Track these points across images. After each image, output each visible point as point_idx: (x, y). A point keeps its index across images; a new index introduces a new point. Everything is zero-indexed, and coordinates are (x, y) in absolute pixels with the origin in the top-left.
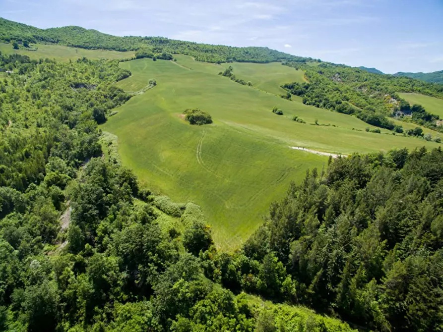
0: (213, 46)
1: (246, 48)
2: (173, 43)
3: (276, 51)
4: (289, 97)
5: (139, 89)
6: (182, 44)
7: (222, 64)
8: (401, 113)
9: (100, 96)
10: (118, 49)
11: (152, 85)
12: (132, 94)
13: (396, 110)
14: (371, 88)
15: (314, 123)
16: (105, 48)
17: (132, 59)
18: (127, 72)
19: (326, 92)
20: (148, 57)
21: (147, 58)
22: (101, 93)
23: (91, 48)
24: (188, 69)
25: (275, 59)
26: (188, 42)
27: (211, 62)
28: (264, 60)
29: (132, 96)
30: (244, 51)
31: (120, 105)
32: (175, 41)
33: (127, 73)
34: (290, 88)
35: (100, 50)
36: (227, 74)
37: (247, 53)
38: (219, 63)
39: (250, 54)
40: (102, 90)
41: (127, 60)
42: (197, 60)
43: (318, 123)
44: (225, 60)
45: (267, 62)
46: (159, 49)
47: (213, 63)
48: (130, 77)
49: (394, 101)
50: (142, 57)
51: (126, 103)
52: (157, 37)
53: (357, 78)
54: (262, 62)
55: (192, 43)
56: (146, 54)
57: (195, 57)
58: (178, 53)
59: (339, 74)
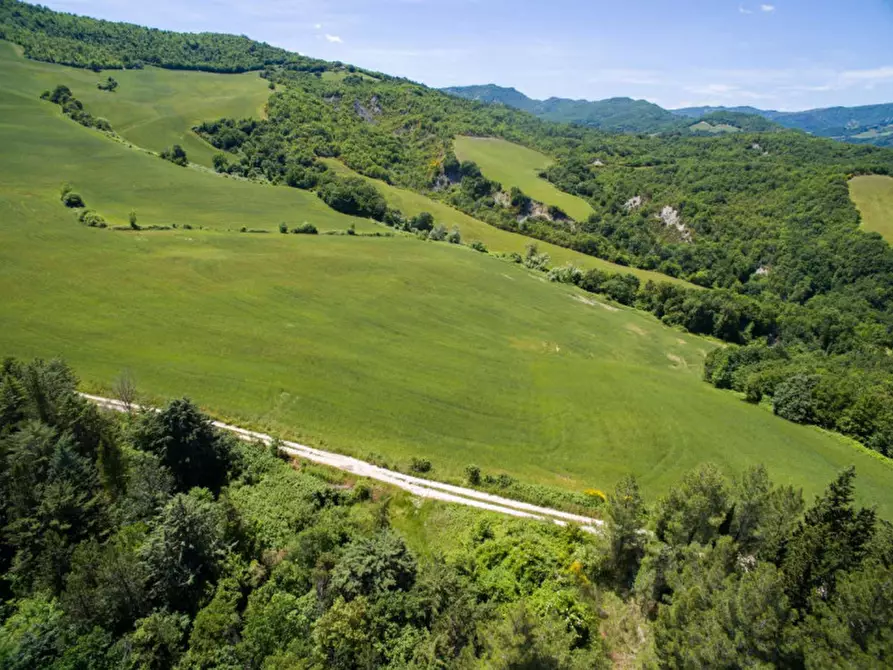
0: (103, 22)
1: (195, 36)
3: (266, 46)
8: (446, 179)
13: (438, 173)
15: (128, 225)
27: (73, 65)
28: (233, 65)
30: (188, 43)
34: (212, 134)
36: (60, 96)
37: (195, 47)
39: (202, 50)
42: (27, 55)
43: (137, 224)
45: (240, 70)
53: (409, 107)
57: (25, 47)
59: (379, 97)
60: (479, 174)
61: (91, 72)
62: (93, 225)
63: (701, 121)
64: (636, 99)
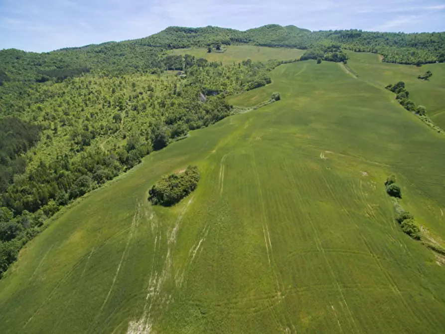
6: (378, 37)
10: (298, 47)
16: (288, 46)
21: (311, 60)
23: (275, 46)
24: (353, 76)
27: (406, 63)
29: (228, 115)
35: (283, 48)
38: (419, 64)
41: (290, 62)
42: (384, 60)
48: (264, 86)
50: (307, 58)
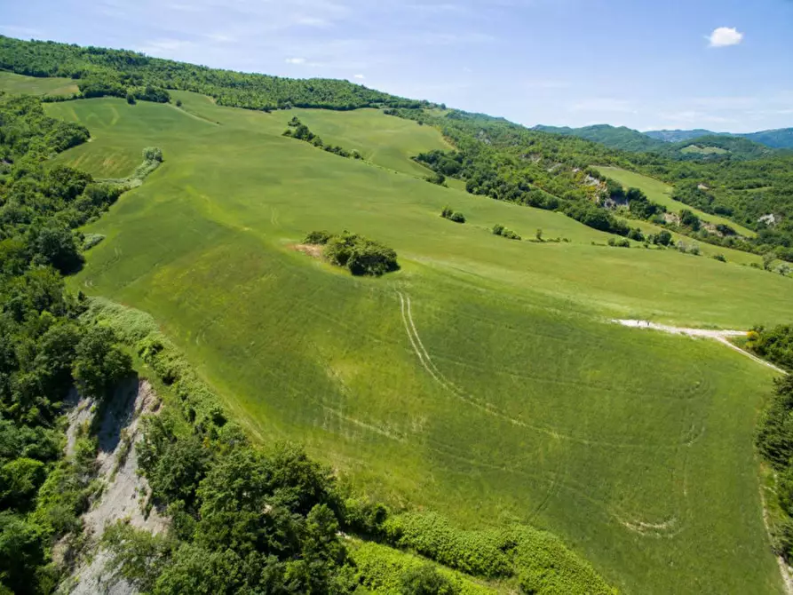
1: (308, 81)
2: (158, 65)
3: (363, 87)
4: (441, 181)
5: (126, 172)
7: (273, 112)
8: (613, 202)
9: (31, 192)
11: (155, 162)
12: (121, 187)
13: (603, 197)
14: (546, 158)
15: (535, 238)
17: (75, 98)
18: (80, 128)
19: (495, 168)
20: (114, 94)
21: (111, 98)
22: (31, 184)
24: (213, 123)
25: (366, 103)
26: (191, 66)
27: (251, 108)
28: (345, 104)
29: (122, 192)
30: (305, 87)
31: (97, 214)
32: (162, 62)
33: (80, 133)
34: (430, 162)
36: (303, 134)
37: (312, 90)
38: (267, 110)
39: (317, 92)
40: (34, 177)
41: (63, 100)
42: (220, 103)
43: (542, 238)
44: (276, 105)
45: (352, 108)
46: (135, 77)
47: (254, 109)
48: (90, 140)
49: (592, 181)
50: (100, 94)
51: (111, 208)
52: (119, 49)
54: (343, 109)
55: (199, 67)
56: (107, 87)
57: (215, 97)
58: (176, 89)
59: (485, 131)
60: (645, 198)
61: (264, 113)
62: (513, 238)
63: (690, 144)
64: (616, 126)
